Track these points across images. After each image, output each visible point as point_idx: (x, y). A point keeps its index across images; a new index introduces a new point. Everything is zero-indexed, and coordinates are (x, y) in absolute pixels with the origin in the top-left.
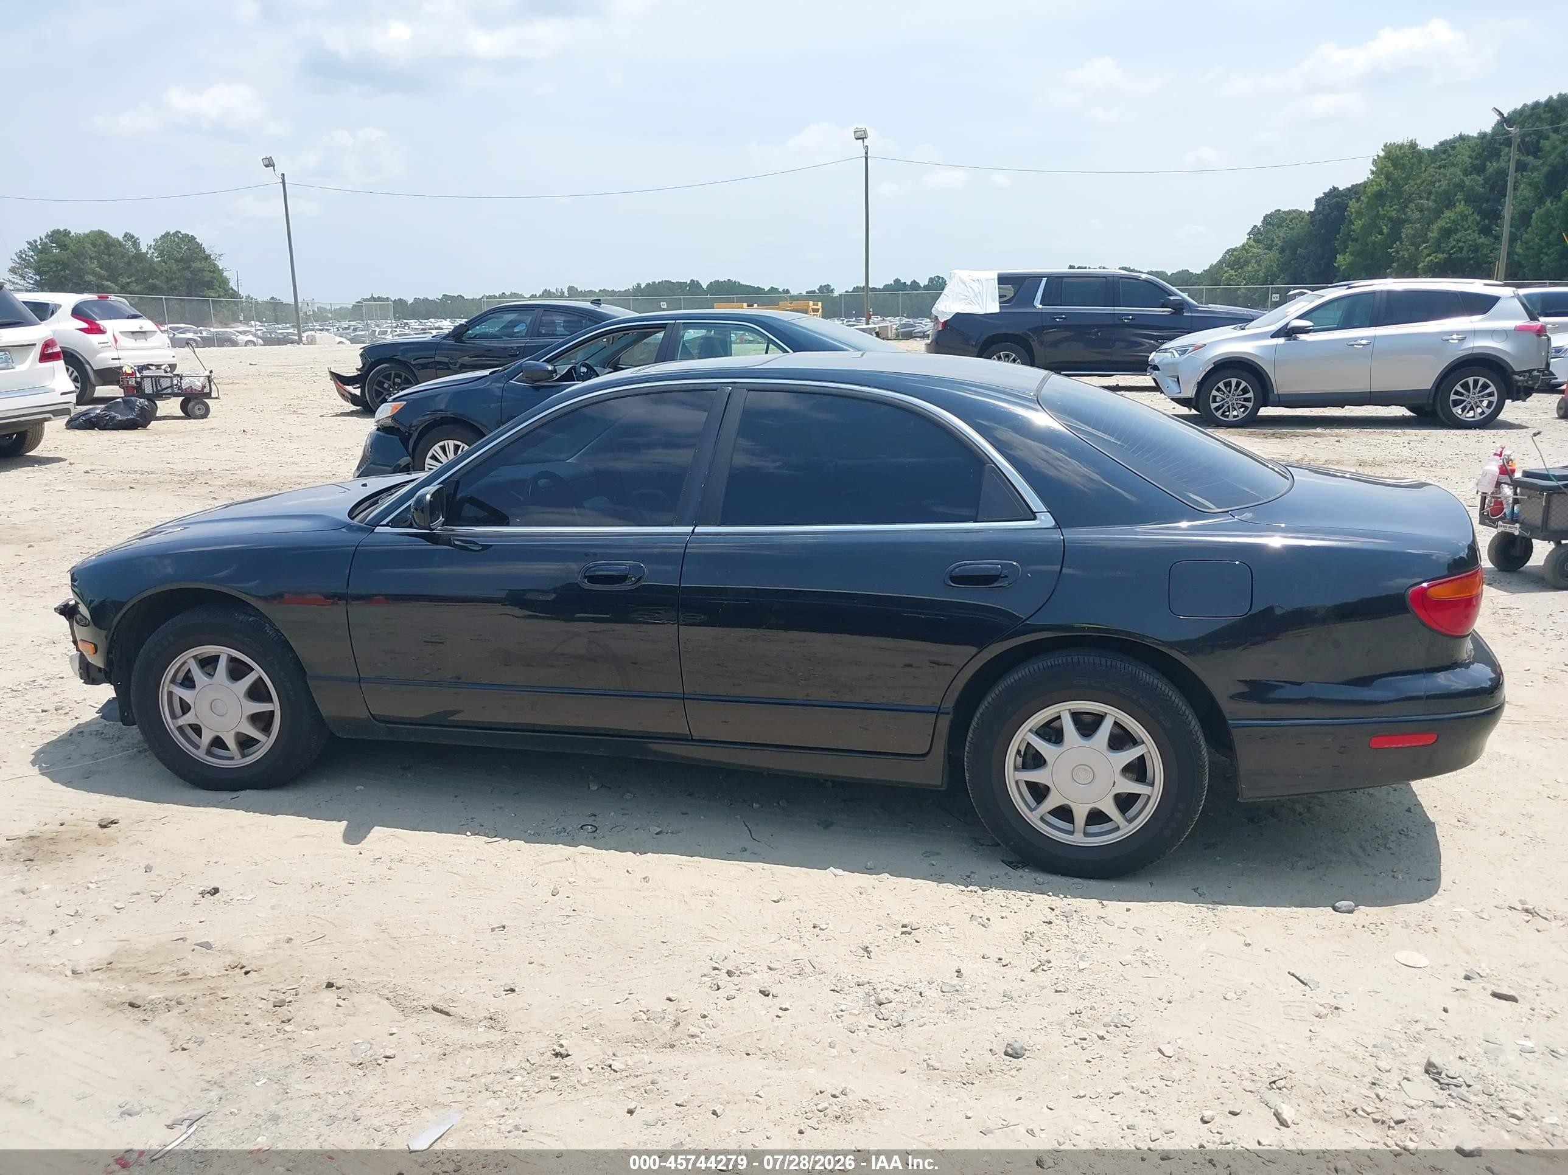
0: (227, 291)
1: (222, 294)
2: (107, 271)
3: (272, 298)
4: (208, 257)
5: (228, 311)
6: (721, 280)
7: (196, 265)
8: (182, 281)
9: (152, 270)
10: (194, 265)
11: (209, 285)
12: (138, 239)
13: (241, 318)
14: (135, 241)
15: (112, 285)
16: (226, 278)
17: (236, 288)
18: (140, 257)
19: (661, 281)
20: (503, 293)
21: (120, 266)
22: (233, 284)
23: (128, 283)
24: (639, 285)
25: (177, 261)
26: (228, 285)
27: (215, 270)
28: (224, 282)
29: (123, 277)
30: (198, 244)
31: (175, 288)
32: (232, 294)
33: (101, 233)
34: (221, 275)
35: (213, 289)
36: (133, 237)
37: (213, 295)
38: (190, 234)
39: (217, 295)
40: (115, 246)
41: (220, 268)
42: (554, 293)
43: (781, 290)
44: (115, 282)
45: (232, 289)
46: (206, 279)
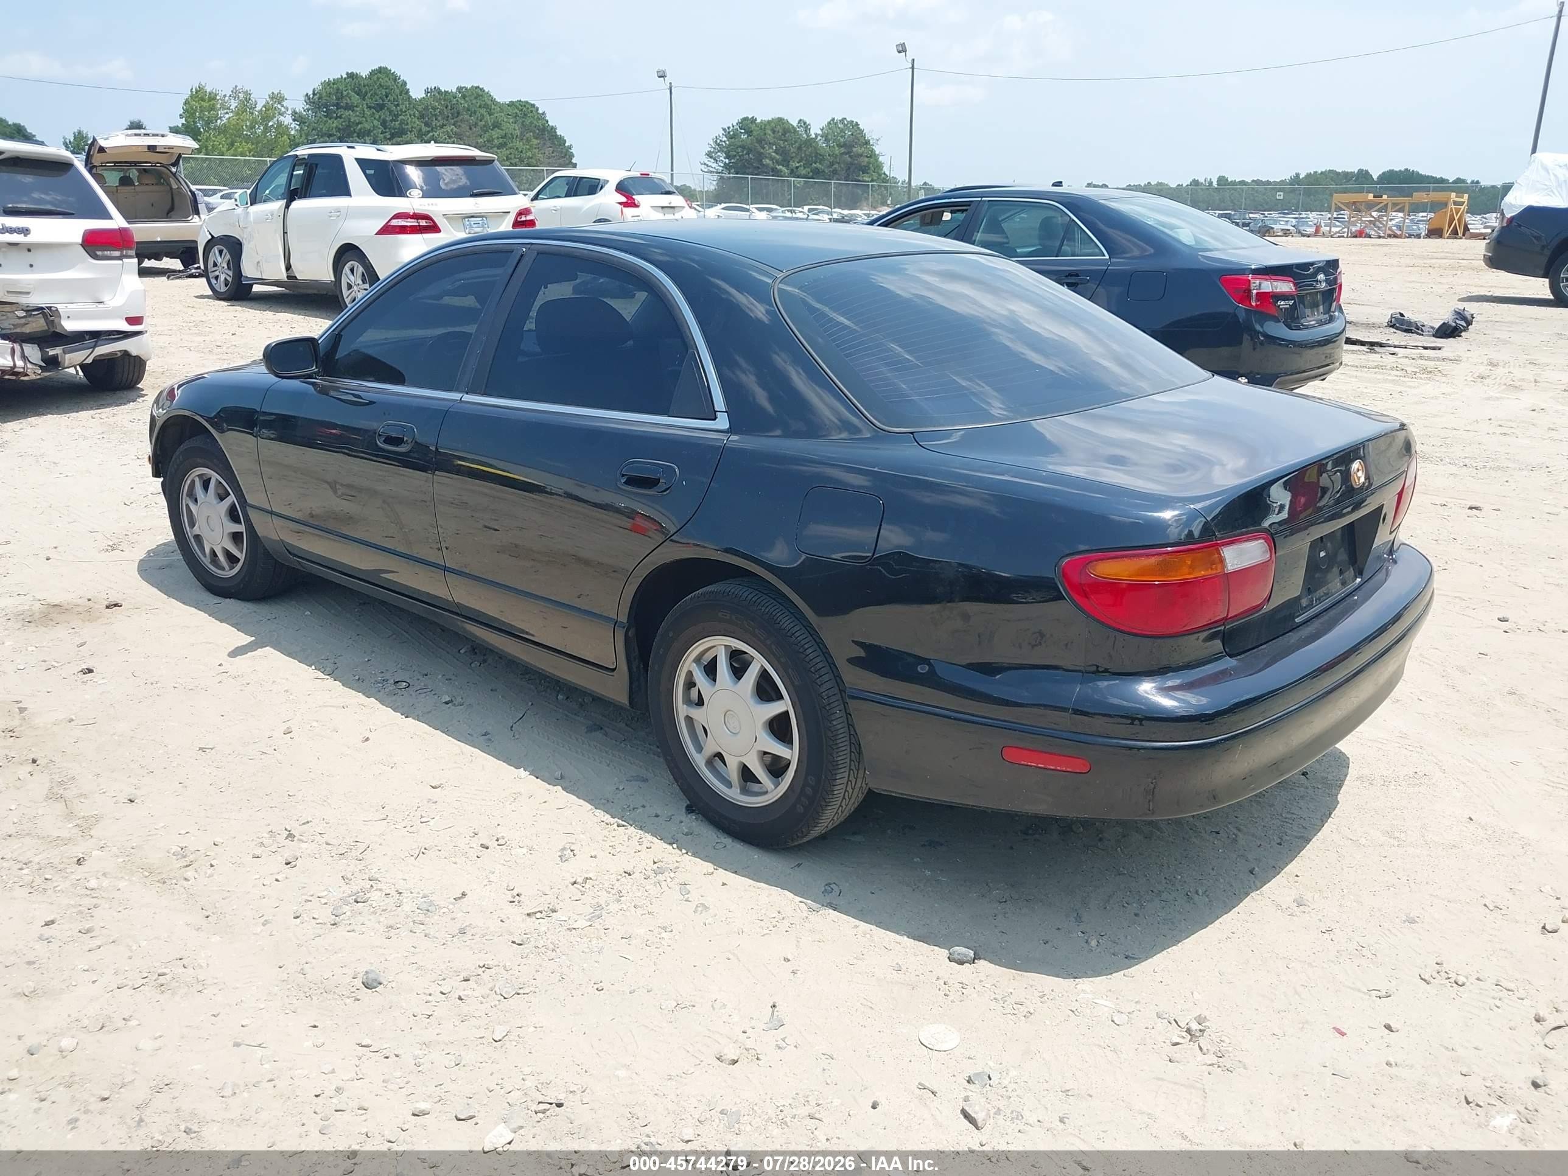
0: (880, 175)
1: (875, 178)
2: (781, 155)
3: (925, 184)
4: (867, 143)
5: (878, 194)
6: (1397, 169)
7: (857, 150)
8: (842, 166)
9: (818, 156)
10: (854, 149)
11: (865, 170)
12: (809, 125)
13: (889, 202)
14: (807, 127)
15: (784, 168)
16: (881, 162)
17: (887, 173)
18: (810, 142)
19: (1324, 170)
20: (1149, 183)
21: (792, 150)
22: (886, 170)
23: (797, 168)
24: (1298, 175)
25: (840, 146)
26: (882, 170)
27: (872, 155)
28: (879, 167)
29: (794, 162)
30: (860, 130)
31: (835, 172)
32: (884, 178)
33: (780, 120)
34: (877, 160)
35: (867, 173)
36: (805, 123)
37: (867, 179)
38: (855, 121)
39: (870, 179)
40: (790, 132)
41: (877, 153)
42: (1202, 183)
43: (1469, 182)
44: (787, 166)
45: (885, 174)
46: (863, 164)
